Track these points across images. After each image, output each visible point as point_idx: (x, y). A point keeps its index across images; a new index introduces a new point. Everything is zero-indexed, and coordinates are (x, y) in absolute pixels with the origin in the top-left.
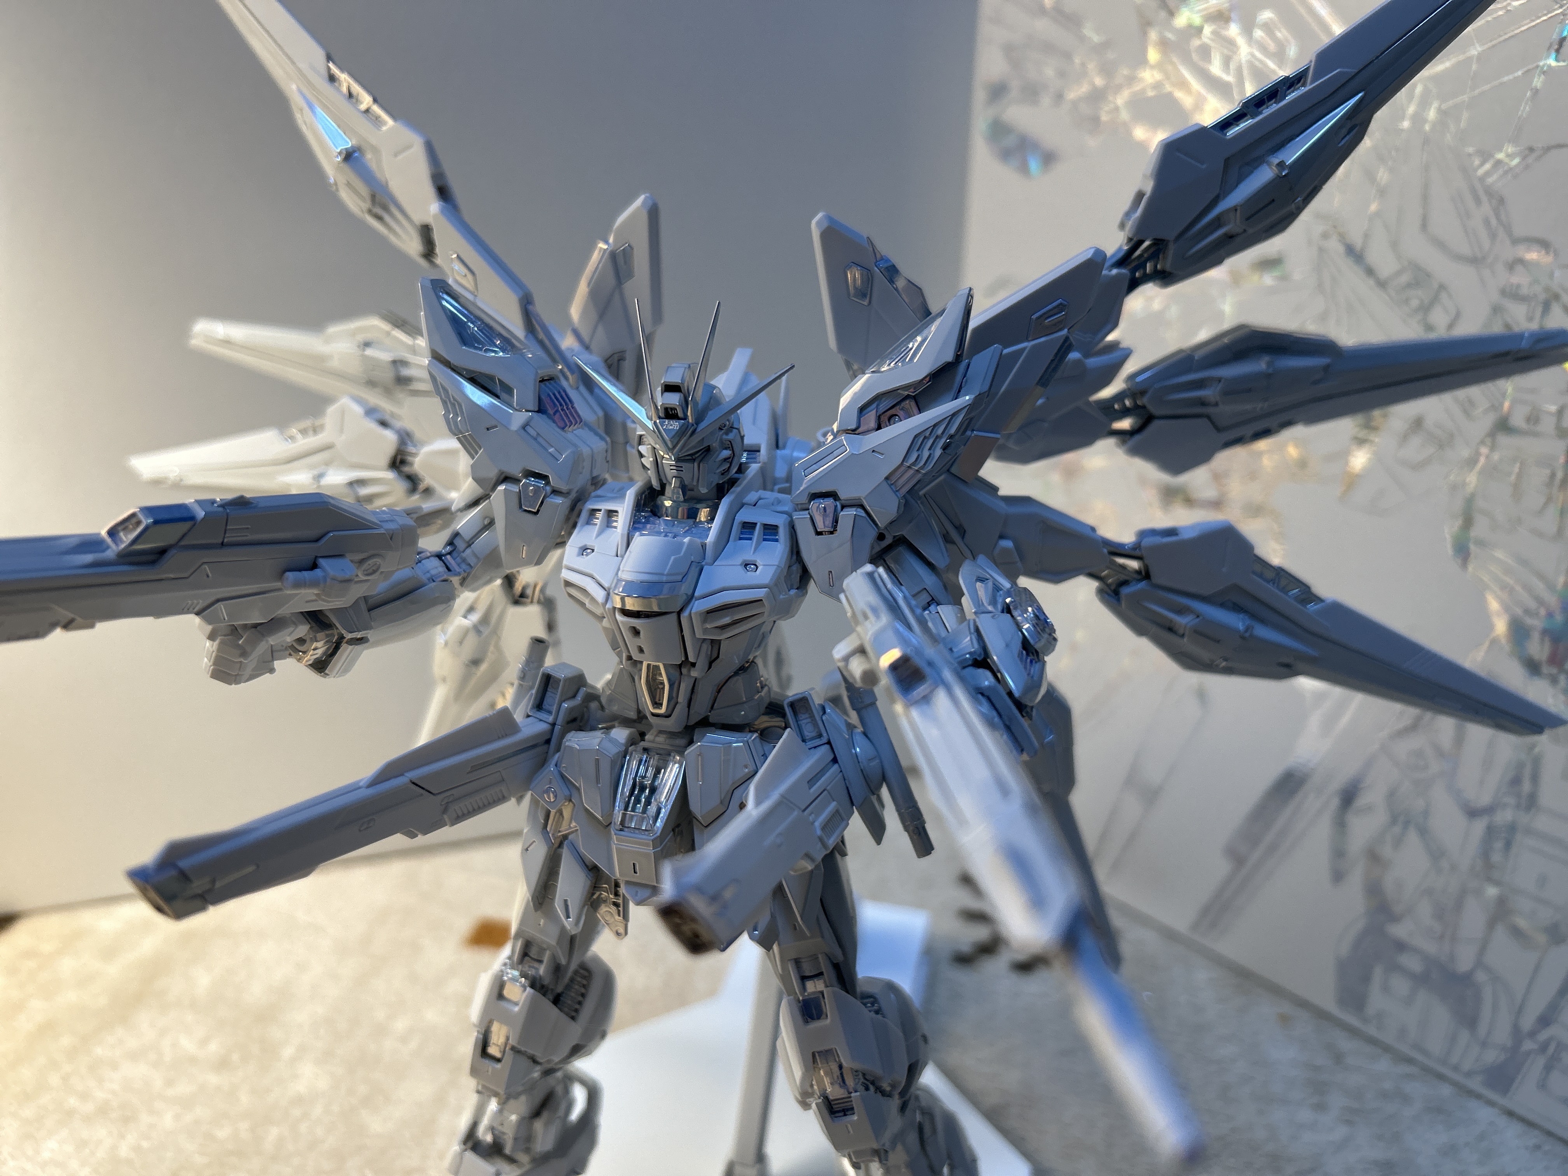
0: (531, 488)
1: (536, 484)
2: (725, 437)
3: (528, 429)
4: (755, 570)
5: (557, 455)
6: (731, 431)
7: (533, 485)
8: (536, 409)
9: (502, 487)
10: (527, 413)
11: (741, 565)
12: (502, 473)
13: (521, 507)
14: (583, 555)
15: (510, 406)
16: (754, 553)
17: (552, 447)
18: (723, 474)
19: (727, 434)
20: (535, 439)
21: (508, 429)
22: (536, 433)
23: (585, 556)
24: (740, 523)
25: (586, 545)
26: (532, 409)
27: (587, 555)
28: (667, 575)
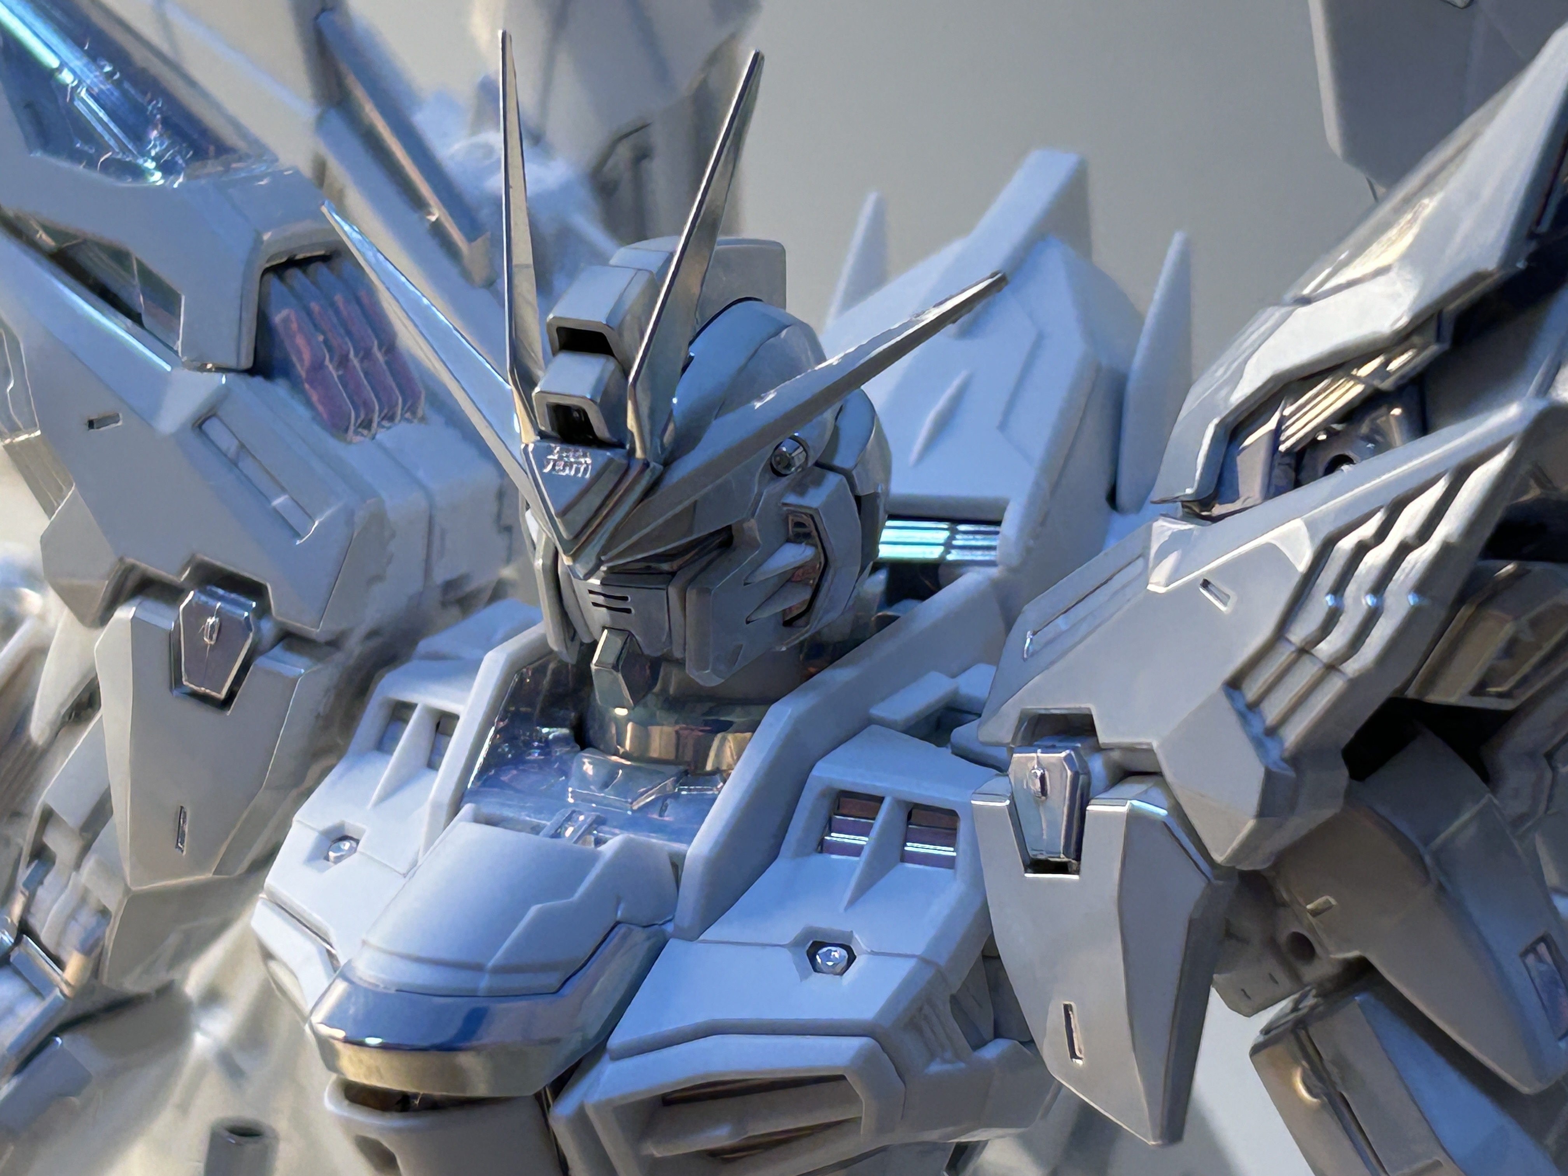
0: (211, 621)
1: (228, 607)
2: (792, 499)
3: (214, 428)
4: (838, 969)
5: (295, 519)
6: (818, 482)
7: (219, 613)
8: (246, 362)
9: (125, 613)
10: (216, 376)
11: (795, 944)
12: (132, 568)
13: (176, 682)
14: (327, 858)
15: (165, 347)
16: (853, 902)
17: (283, 490)
18: (788, 623)
19: (801, 488)
20: (234, 463)
21: (150, 426)
22: (235, 443)
23: (330, 863)
24: (823, 795)
25: (341, 827)
26: (232, 363)
27: (338, 860)
28: (499, 970)
